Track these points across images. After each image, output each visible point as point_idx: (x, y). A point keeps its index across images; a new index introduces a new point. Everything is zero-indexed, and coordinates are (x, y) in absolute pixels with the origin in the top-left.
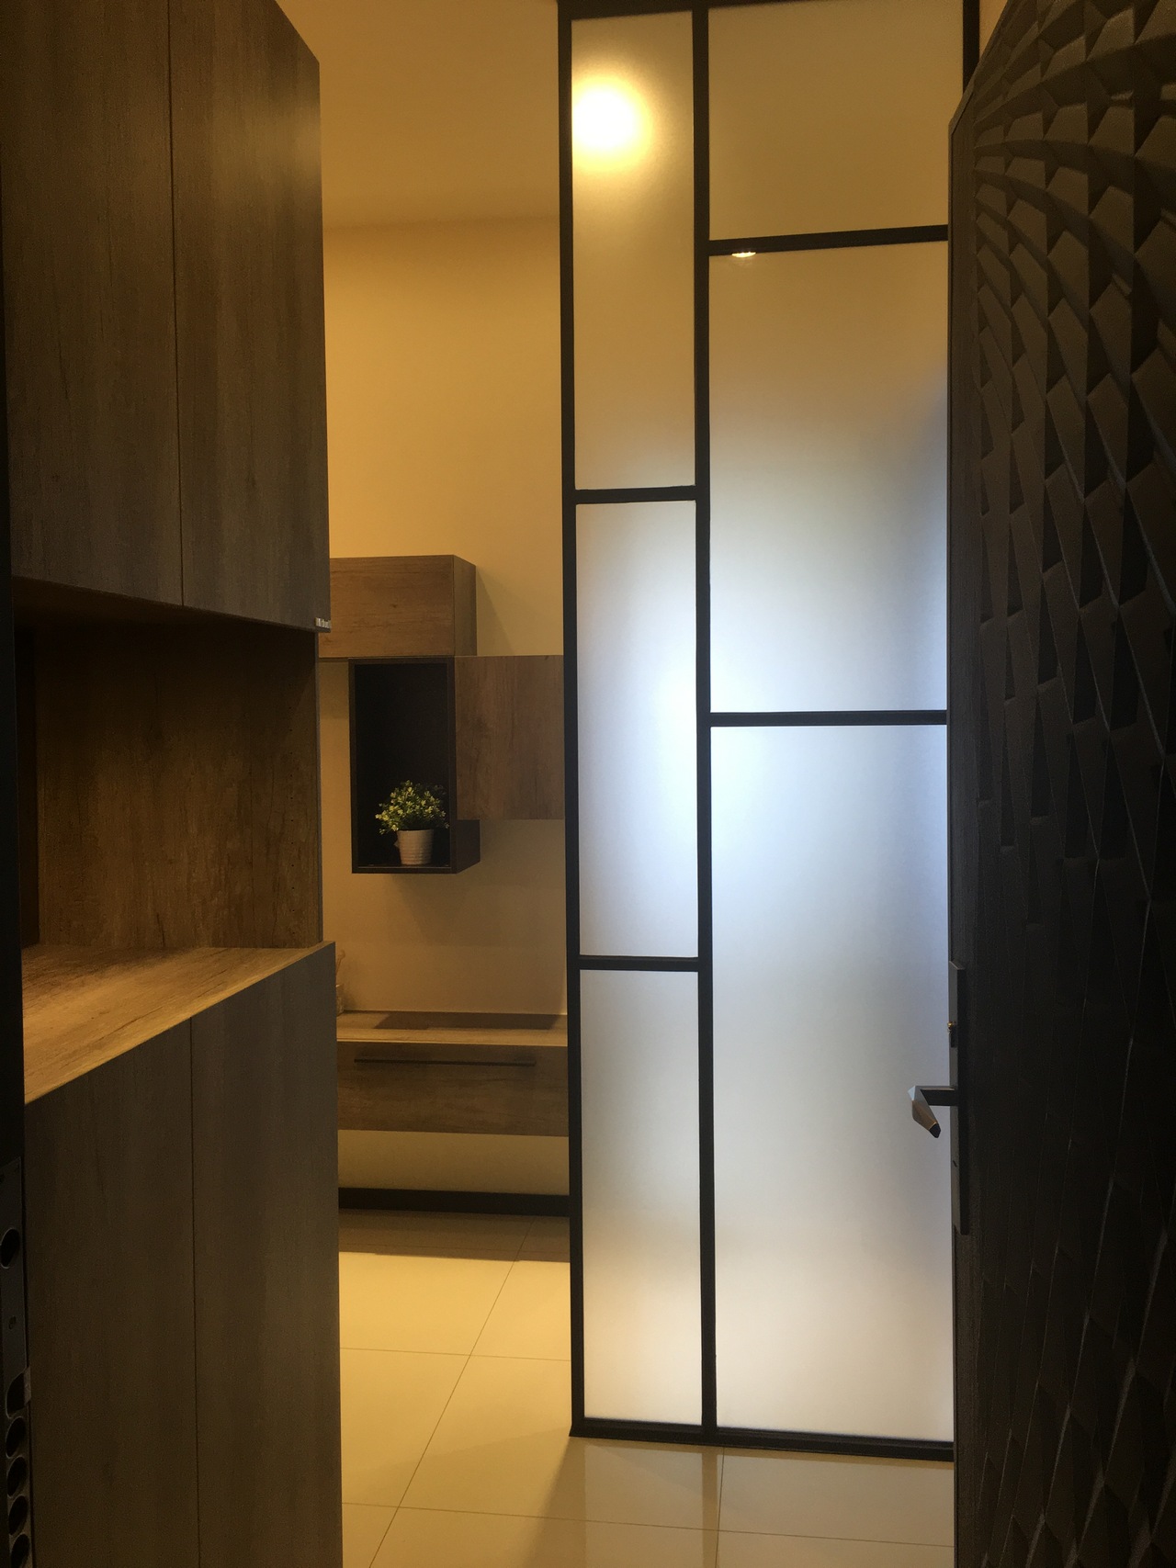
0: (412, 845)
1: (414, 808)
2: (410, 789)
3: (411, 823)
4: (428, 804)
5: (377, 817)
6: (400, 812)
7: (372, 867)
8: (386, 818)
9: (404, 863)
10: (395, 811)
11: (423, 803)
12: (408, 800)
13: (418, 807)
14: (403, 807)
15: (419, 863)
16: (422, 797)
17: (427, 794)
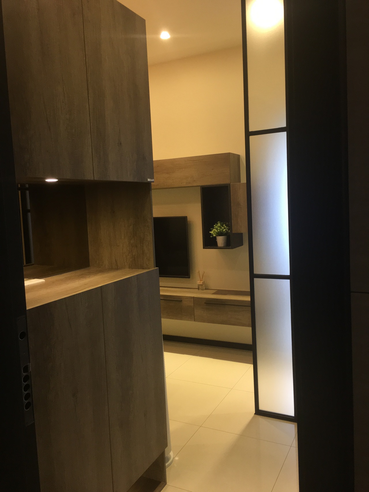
0: (220, 240)
1: (220, 229)
2: (219, 224)
3: (220, 234)
4: (224, 228)
5: (210, 232)
6: (216, 231)
7: (209, 247)
8: (212, 233)
9: (218, 246)
10: (215, 231)
11: (223, 228)
12: (218, 227)
13: (221, 229)
14: (217, 229)
15: (223, 246)
16: (223, 226)
17: (224, 225)
